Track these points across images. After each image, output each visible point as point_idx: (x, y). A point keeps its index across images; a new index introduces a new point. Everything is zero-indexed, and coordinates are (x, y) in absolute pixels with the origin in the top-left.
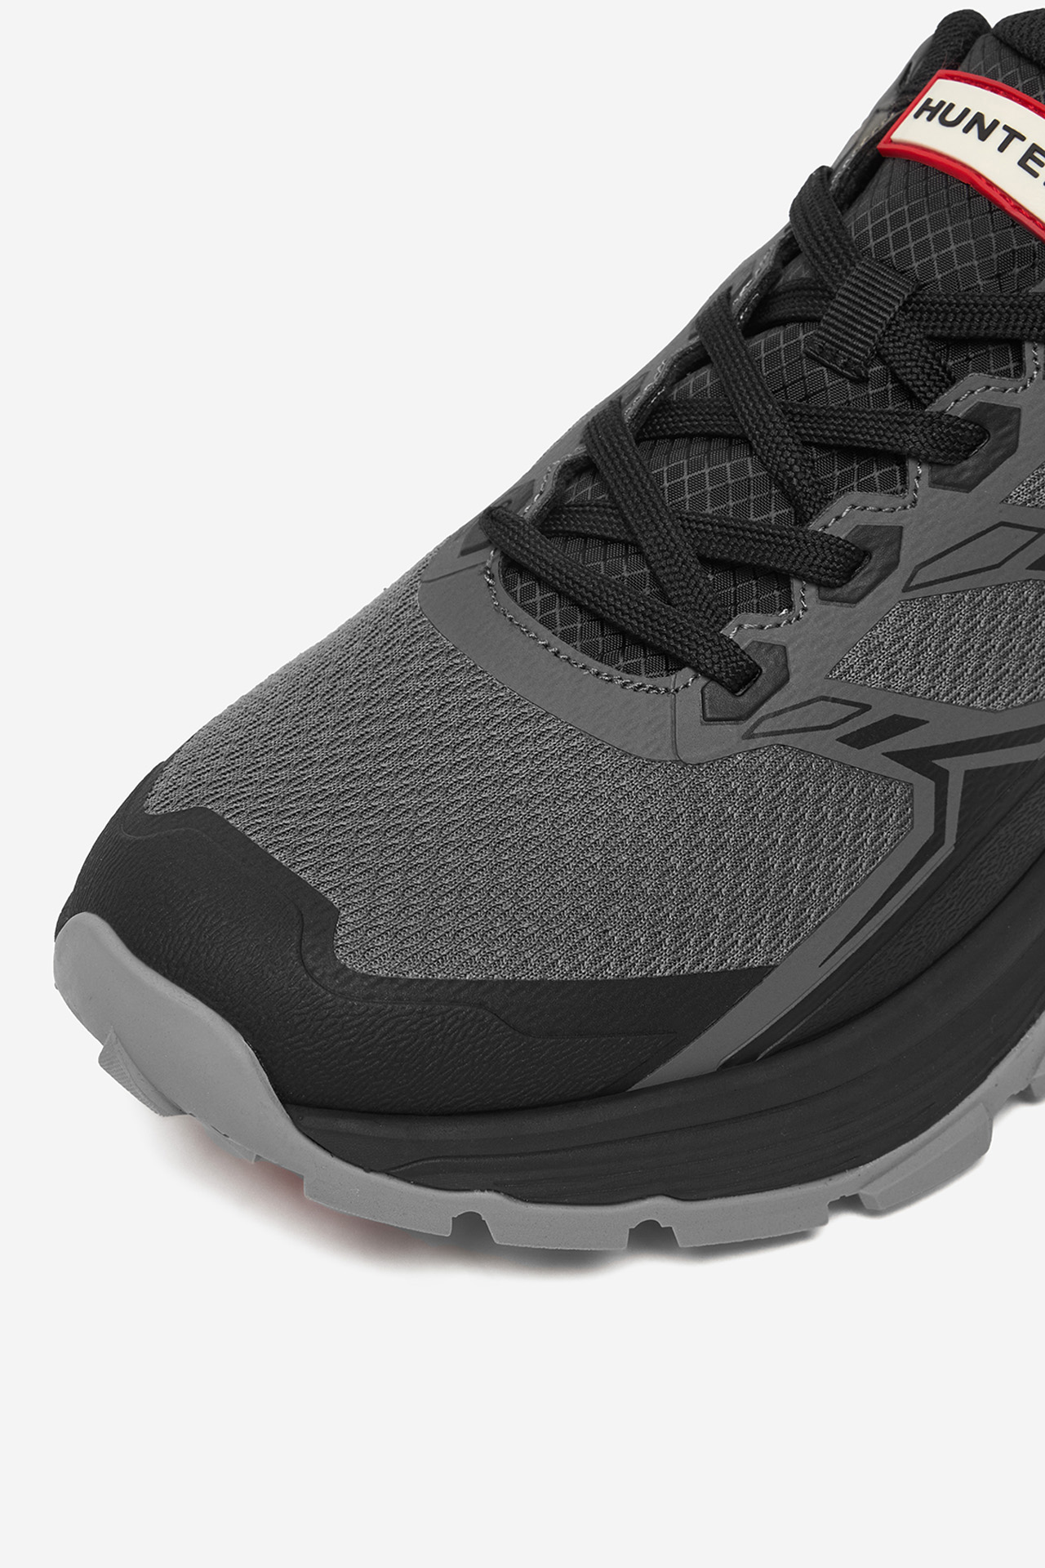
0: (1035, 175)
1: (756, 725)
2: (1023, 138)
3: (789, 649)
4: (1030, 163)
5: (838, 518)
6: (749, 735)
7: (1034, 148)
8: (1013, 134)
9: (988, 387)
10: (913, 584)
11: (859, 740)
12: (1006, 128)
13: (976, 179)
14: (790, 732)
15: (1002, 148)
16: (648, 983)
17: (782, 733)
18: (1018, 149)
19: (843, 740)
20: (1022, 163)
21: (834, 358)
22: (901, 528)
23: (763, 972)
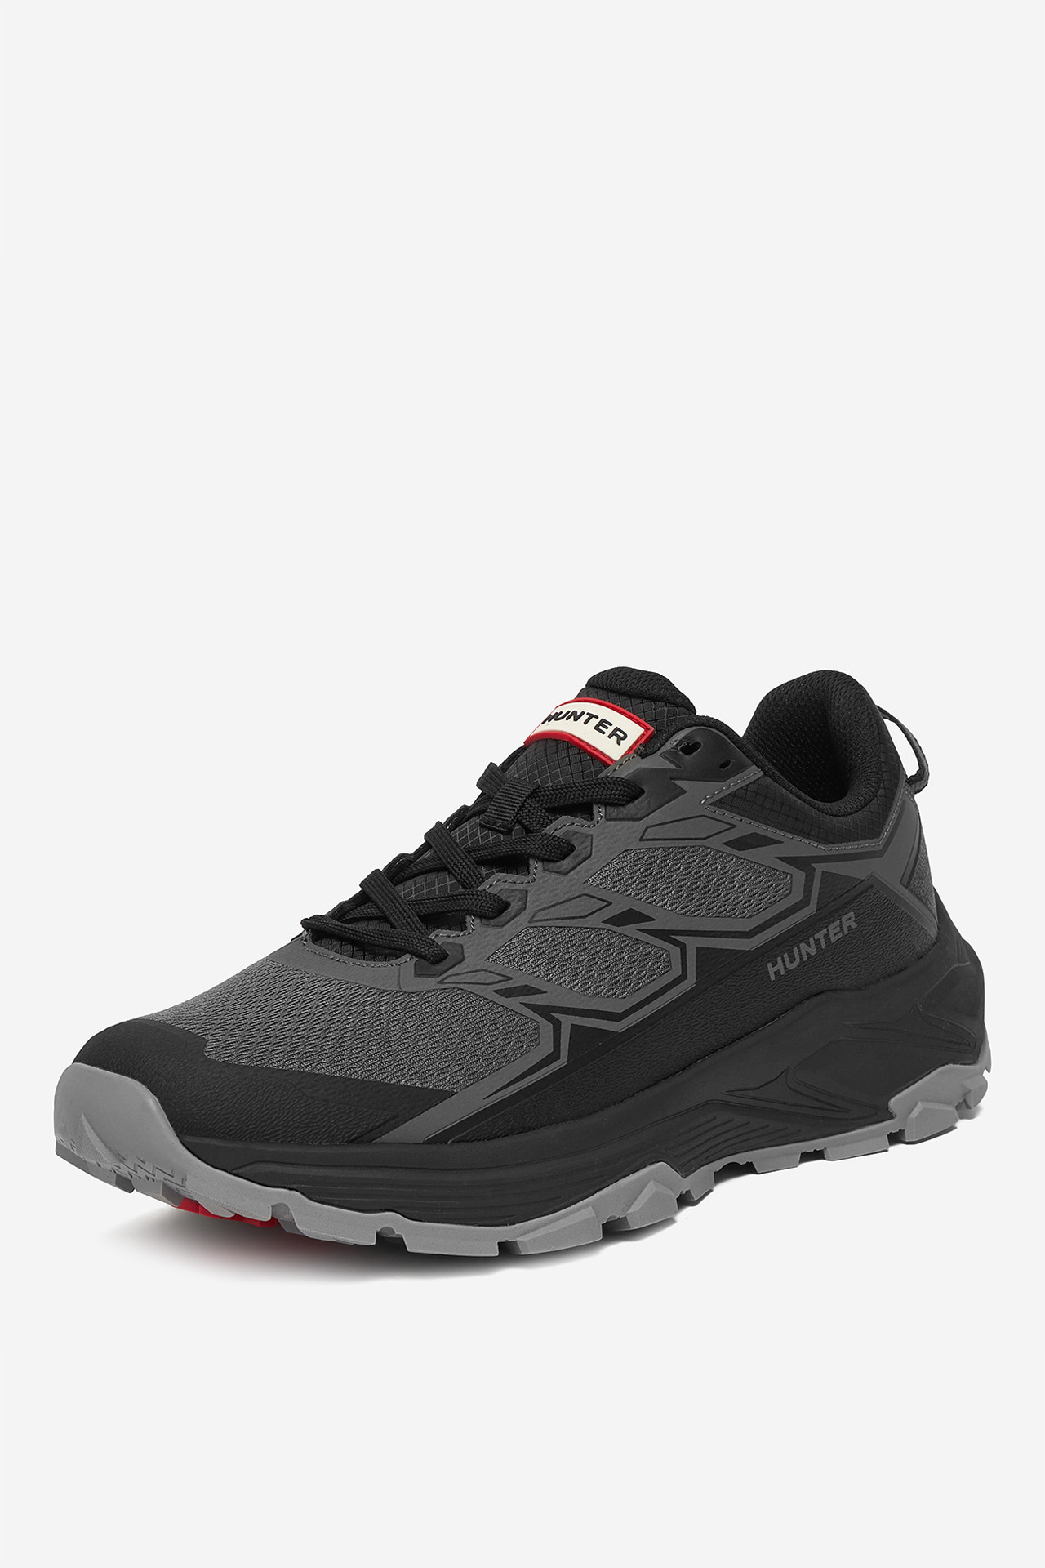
0: (604, 733)
1: (445, 979)
2: (597, 717)
3: (465, 947)
4: (601, 728)
5: (491, 886)
6: (441, 982)
7: (603, 721)
8: (591, 716)
9: (573, 824)
10: (534, 919)
11: (508, 993)
12: (588, 714)
13: (573, 738)
14: (464, 983)
15: (585, 723)
16: (381, 1085)
17: (460, 983)
18: (594, 722)
19: (496, 991)
20: (596, 728)
21: (494, 824)
22: (527, 891)
23: (449, 1094)
